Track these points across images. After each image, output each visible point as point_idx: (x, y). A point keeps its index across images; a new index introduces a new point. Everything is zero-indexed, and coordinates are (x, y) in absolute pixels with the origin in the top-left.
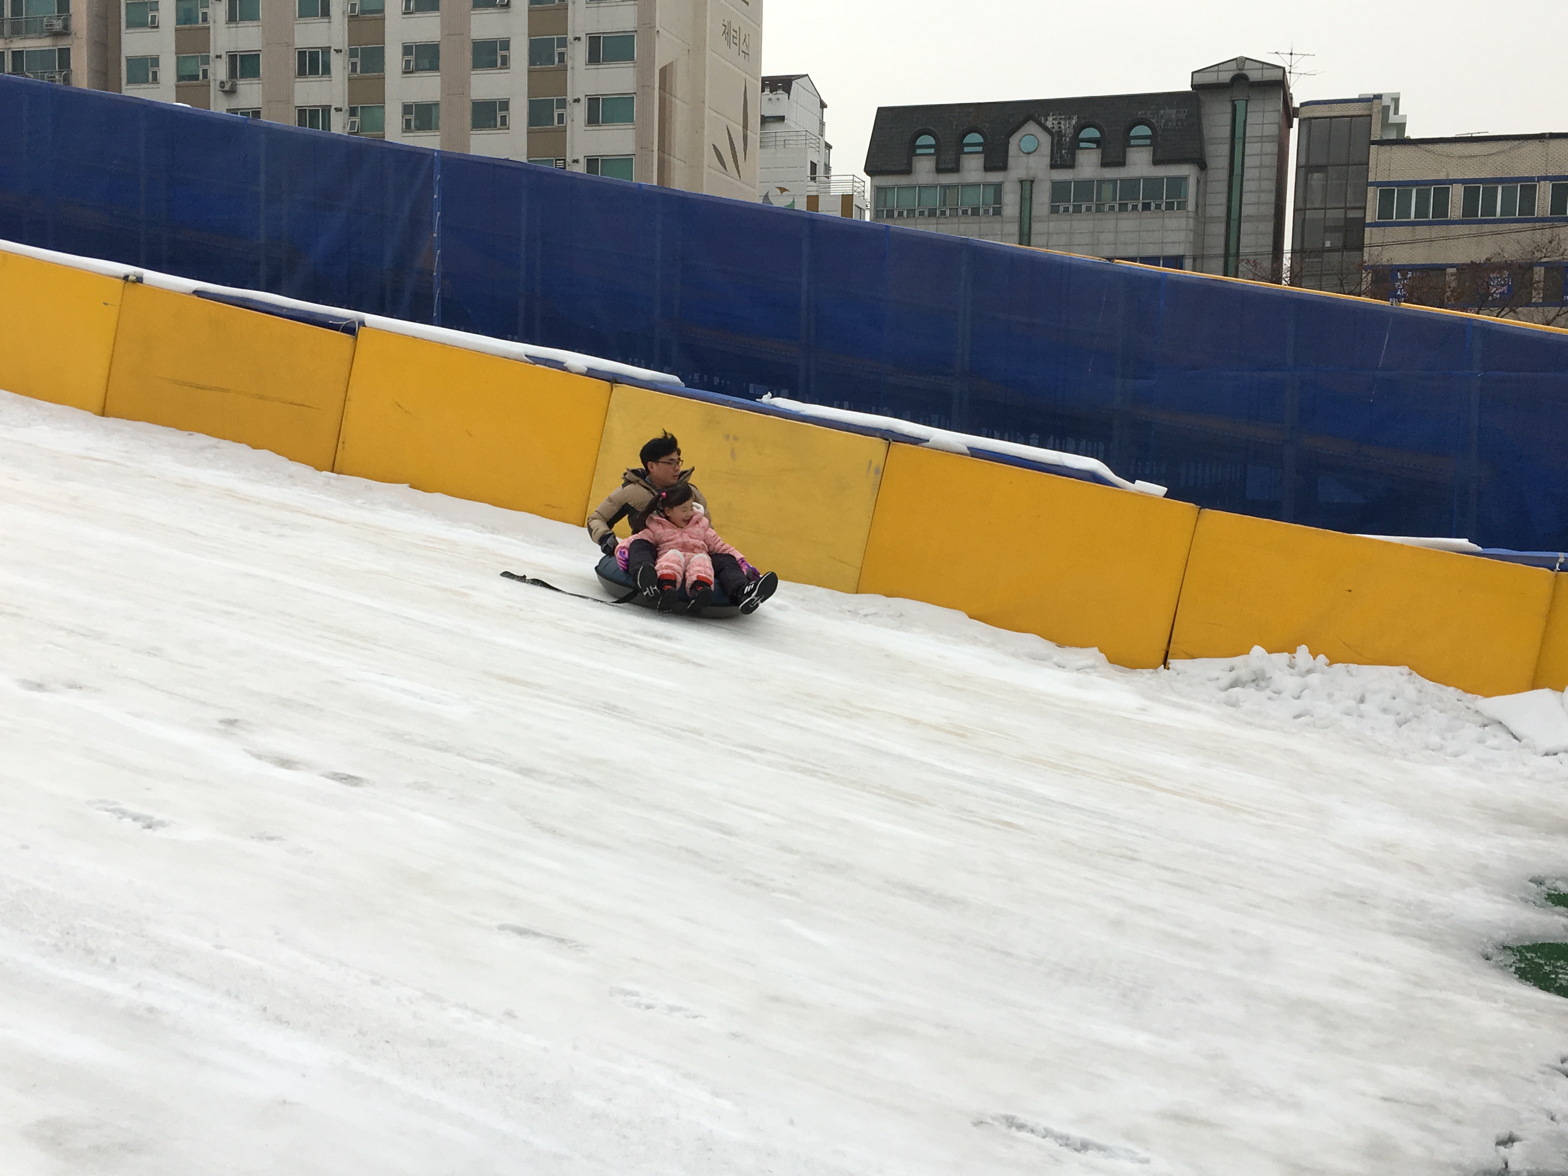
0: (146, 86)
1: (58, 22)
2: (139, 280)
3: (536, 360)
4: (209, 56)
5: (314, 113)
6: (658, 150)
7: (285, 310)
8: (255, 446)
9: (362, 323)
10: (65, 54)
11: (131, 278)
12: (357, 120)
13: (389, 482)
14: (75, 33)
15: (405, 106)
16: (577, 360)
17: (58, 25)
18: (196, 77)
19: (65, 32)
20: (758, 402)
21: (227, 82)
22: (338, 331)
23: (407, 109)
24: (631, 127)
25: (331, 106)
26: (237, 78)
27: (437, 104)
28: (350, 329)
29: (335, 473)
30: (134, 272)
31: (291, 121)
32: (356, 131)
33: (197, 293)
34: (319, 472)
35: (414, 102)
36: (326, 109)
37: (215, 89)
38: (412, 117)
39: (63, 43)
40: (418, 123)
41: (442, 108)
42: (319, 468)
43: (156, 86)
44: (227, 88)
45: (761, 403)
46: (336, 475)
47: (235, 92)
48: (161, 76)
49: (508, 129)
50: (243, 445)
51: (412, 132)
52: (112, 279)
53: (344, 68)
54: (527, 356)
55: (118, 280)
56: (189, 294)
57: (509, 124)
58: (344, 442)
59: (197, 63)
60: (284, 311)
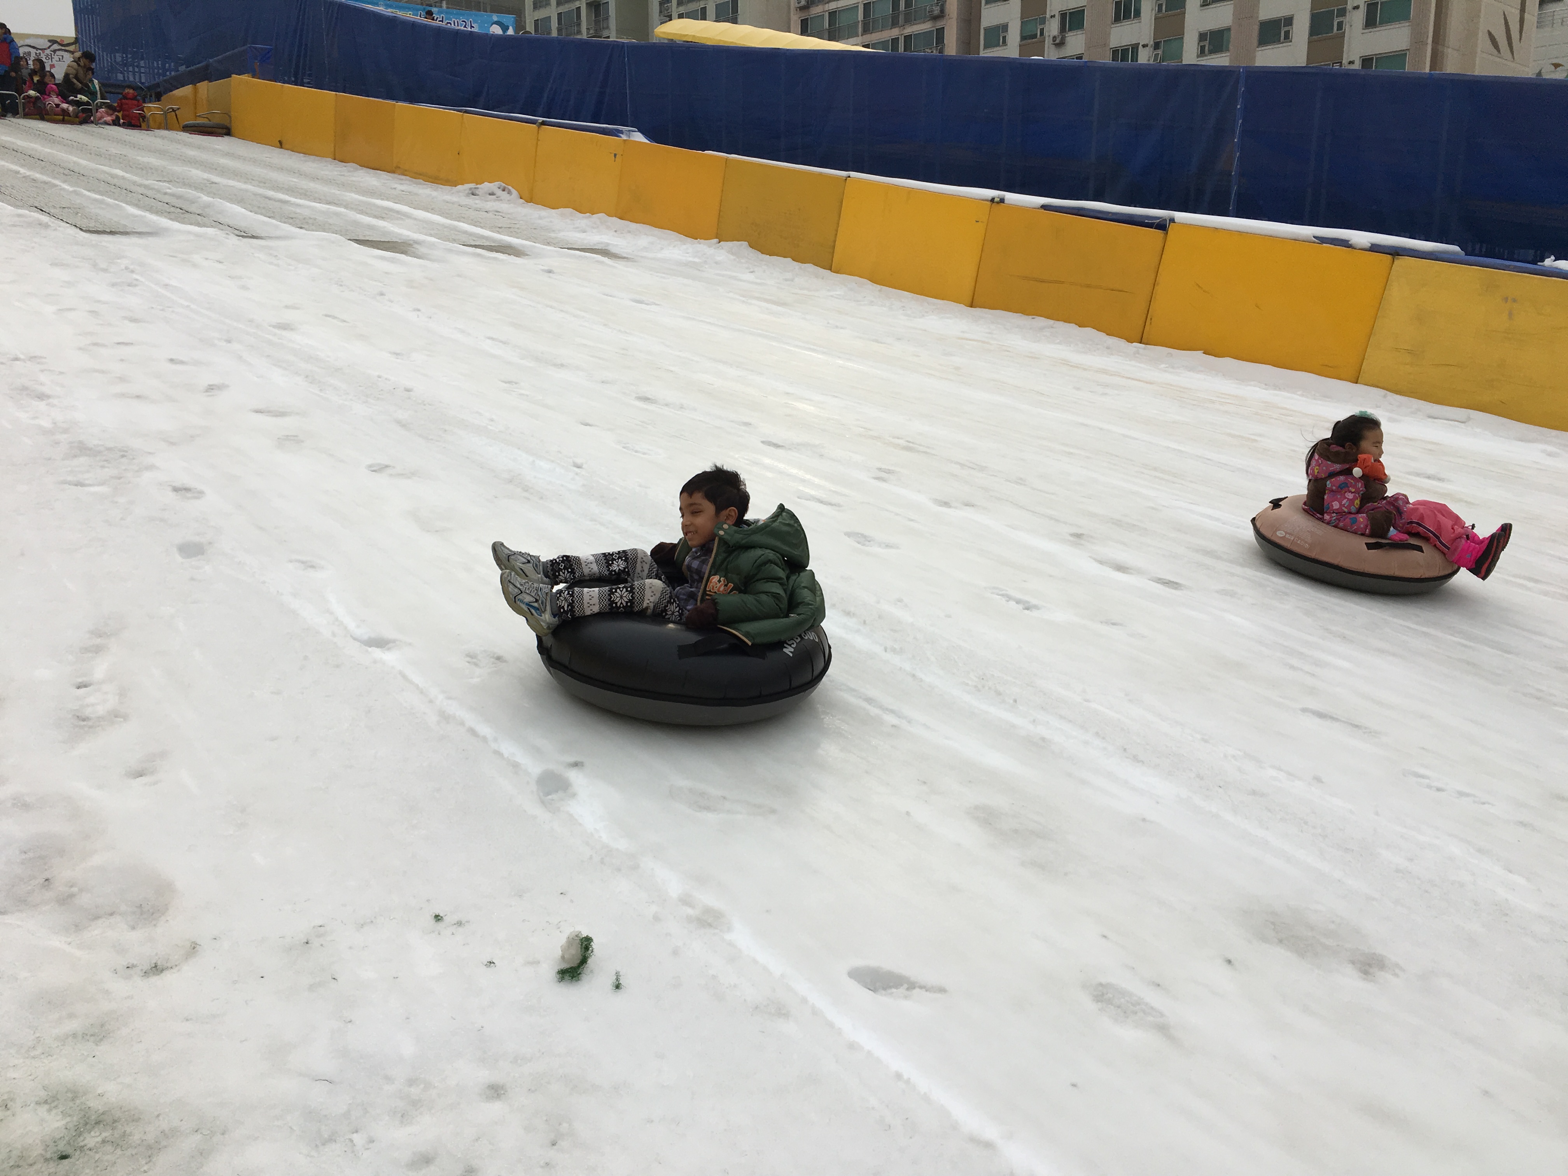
0: (998, 48)
1: (937, 8)
2: (1002, 200)
3: (1322, 240)
4: (1046, 17)
5: (1125, 51)
6: (1433, 42)
7: (1110, 214)
8: (1081, 326)
9: (1172, 220)
10: (940, 32)
11: (997, 200)
12: (1160, 52)
13: (1187, 350)
14: (949, 15)
15: (1200, 34)
16: (1361, 238)
17: (937, 11)
18: (1035, 36)
19: (942, 15)
20: (1540, 265)
21: (1058, 36)
22: (1152, 228)
23: (1202, 37)
24: (1407, 24)
25: (1139, 43)
26: (1066, 32)
27: (1228, 29)
28: (1162, 226)
29: (1143, 343)
30: (999, 195)
31: (1106, 59)
32: (1158, 61)
33: (1045, 207)
34: (1130, 344)
35: (1209, 30)
36: (1135, 47)
37: (1048, 42)
38: (1206, 43)
39: (939, 24)
40: (1211, 47)
41: (1233, 33)
42: (1130, 340)
43: (1005, 47)
44: (1057, 41)
45: (1543, 266)
46: (1144, 345)
47: (1065, 43)
48: (1009, 39)
49: (1291, 41)
50: (1072, 325)
51: (1206, 56)
52: (980, 201)
53: (1152, 10)
54: (1314, 237)
55: (987, 202)
56: (1038, 209)
57: (1292, 38)
58: (1150, 318)
59: (1037, 24)
60: (1110, 216)
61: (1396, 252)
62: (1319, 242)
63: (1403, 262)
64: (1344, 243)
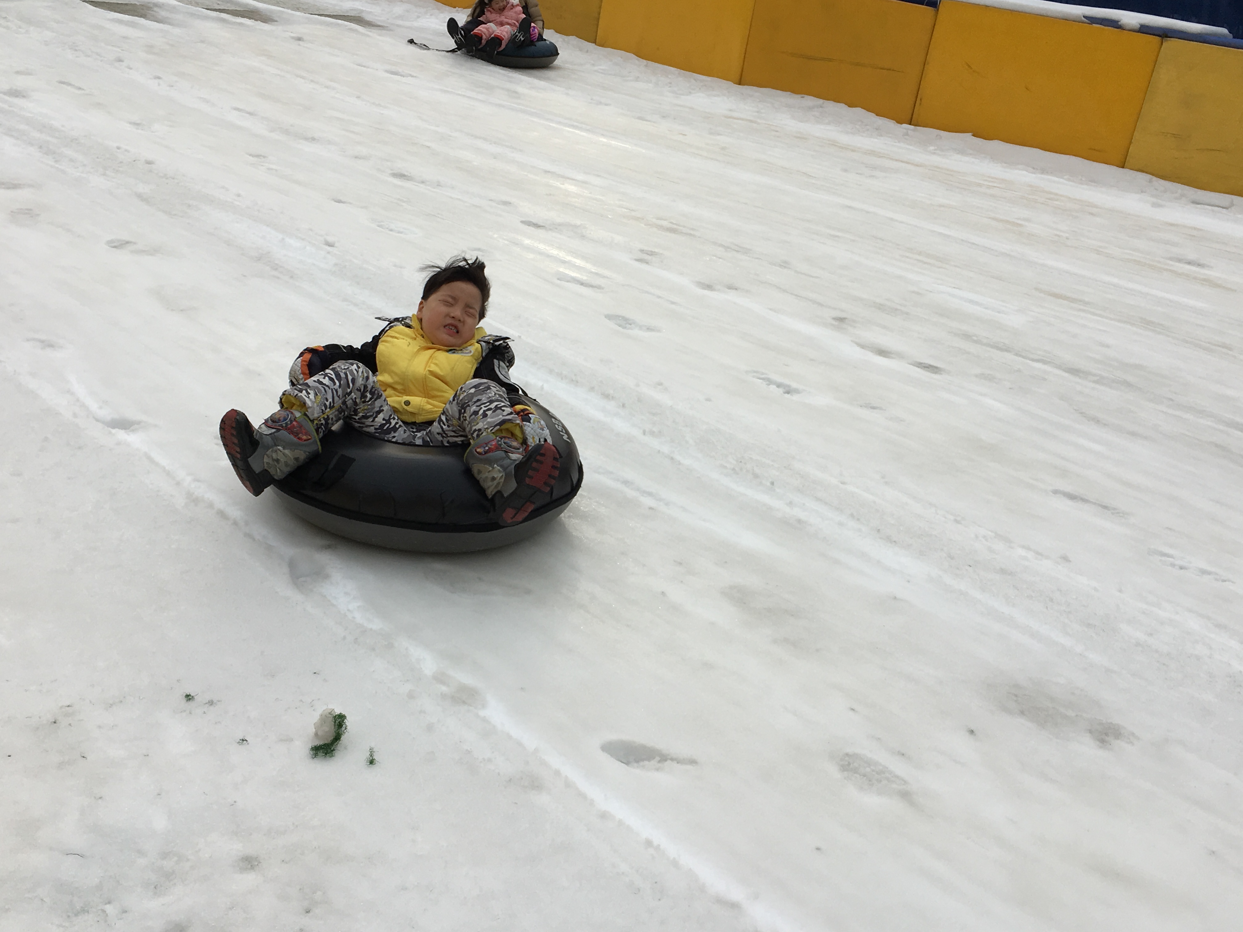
3: (1092, 20)
8: (851, 105)
13: (956, 132)
16: (1131, 18)
22: (923, 4)
28: (933, 2)
29: (913, 125)
34: (899, 125)
42: (900, 122)
46: (913, 126)
50: (841, 104)
54: (1084, 17)
58: (921, 99)
61: (1165, 34)
62: (1089, 22)
63: (1172, 44)
64: (1114, 24)
